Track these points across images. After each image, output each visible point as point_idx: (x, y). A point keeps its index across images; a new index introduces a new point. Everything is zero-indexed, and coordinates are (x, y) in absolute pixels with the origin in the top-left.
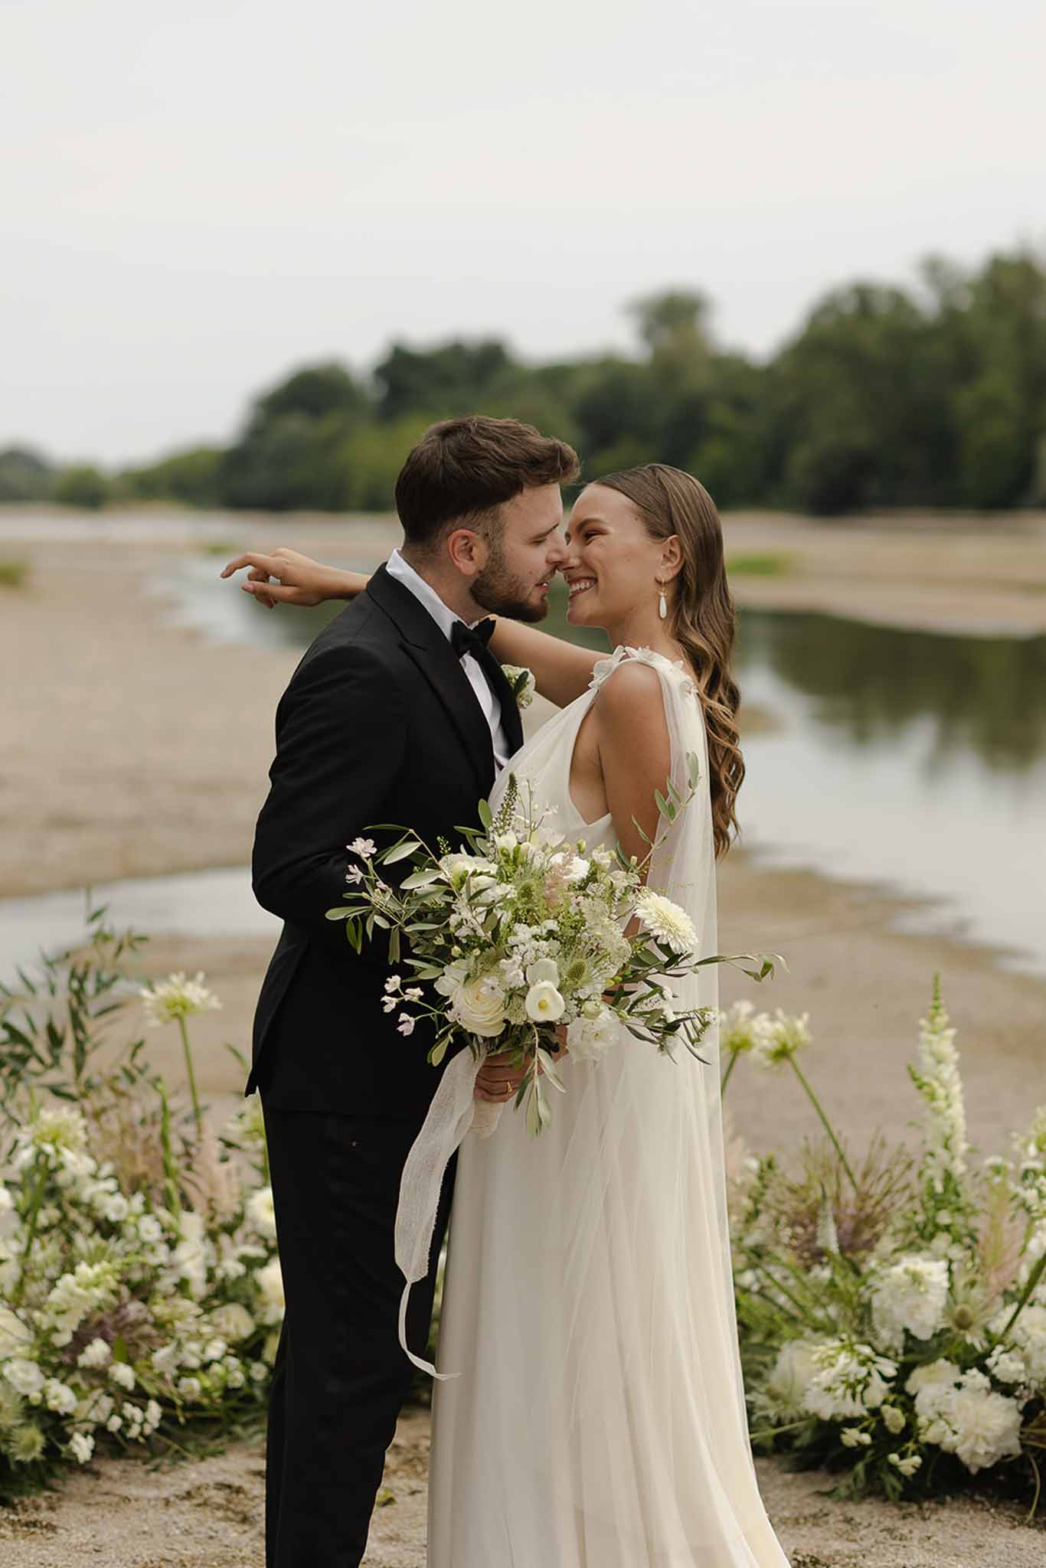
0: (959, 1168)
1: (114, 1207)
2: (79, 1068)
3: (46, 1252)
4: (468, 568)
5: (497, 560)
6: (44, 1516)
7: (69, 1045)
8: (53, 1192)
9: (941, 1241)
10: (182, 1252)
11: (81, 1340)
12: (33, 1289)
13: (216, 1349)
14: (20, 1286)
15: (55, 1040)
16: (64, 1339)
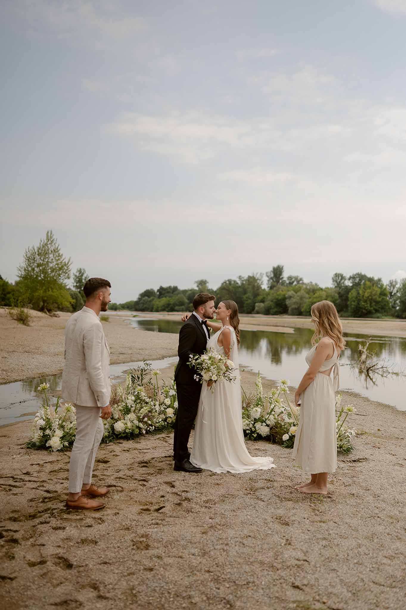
0: (262, 396)
1: (148, 400)
2: (142, 382)
3: (138, 406)
4: (202, 312)
5: (206, 310)
6: (139, 441)
7: (140, 379)
8: (139, 398)
9: (259, 406)
10: (156, 407)
11: (143, 418)
12: (136, 411)
13: (160, 420)
14: (135, 410)
15: (139, 378)
16: (141, 417)
